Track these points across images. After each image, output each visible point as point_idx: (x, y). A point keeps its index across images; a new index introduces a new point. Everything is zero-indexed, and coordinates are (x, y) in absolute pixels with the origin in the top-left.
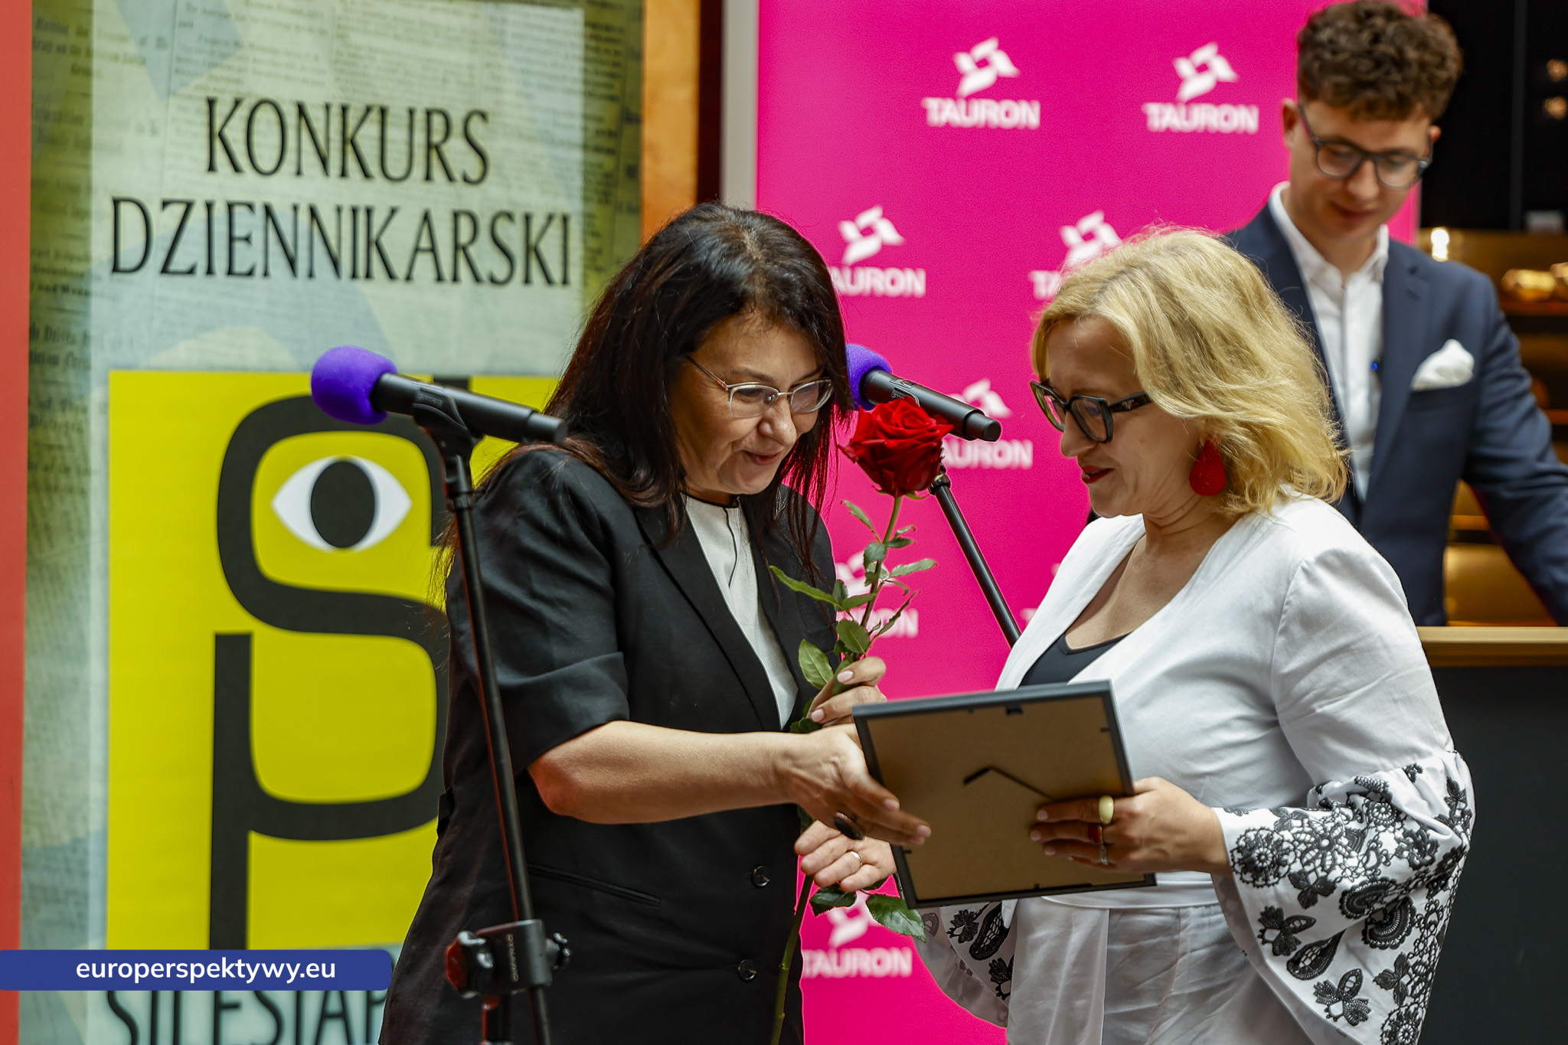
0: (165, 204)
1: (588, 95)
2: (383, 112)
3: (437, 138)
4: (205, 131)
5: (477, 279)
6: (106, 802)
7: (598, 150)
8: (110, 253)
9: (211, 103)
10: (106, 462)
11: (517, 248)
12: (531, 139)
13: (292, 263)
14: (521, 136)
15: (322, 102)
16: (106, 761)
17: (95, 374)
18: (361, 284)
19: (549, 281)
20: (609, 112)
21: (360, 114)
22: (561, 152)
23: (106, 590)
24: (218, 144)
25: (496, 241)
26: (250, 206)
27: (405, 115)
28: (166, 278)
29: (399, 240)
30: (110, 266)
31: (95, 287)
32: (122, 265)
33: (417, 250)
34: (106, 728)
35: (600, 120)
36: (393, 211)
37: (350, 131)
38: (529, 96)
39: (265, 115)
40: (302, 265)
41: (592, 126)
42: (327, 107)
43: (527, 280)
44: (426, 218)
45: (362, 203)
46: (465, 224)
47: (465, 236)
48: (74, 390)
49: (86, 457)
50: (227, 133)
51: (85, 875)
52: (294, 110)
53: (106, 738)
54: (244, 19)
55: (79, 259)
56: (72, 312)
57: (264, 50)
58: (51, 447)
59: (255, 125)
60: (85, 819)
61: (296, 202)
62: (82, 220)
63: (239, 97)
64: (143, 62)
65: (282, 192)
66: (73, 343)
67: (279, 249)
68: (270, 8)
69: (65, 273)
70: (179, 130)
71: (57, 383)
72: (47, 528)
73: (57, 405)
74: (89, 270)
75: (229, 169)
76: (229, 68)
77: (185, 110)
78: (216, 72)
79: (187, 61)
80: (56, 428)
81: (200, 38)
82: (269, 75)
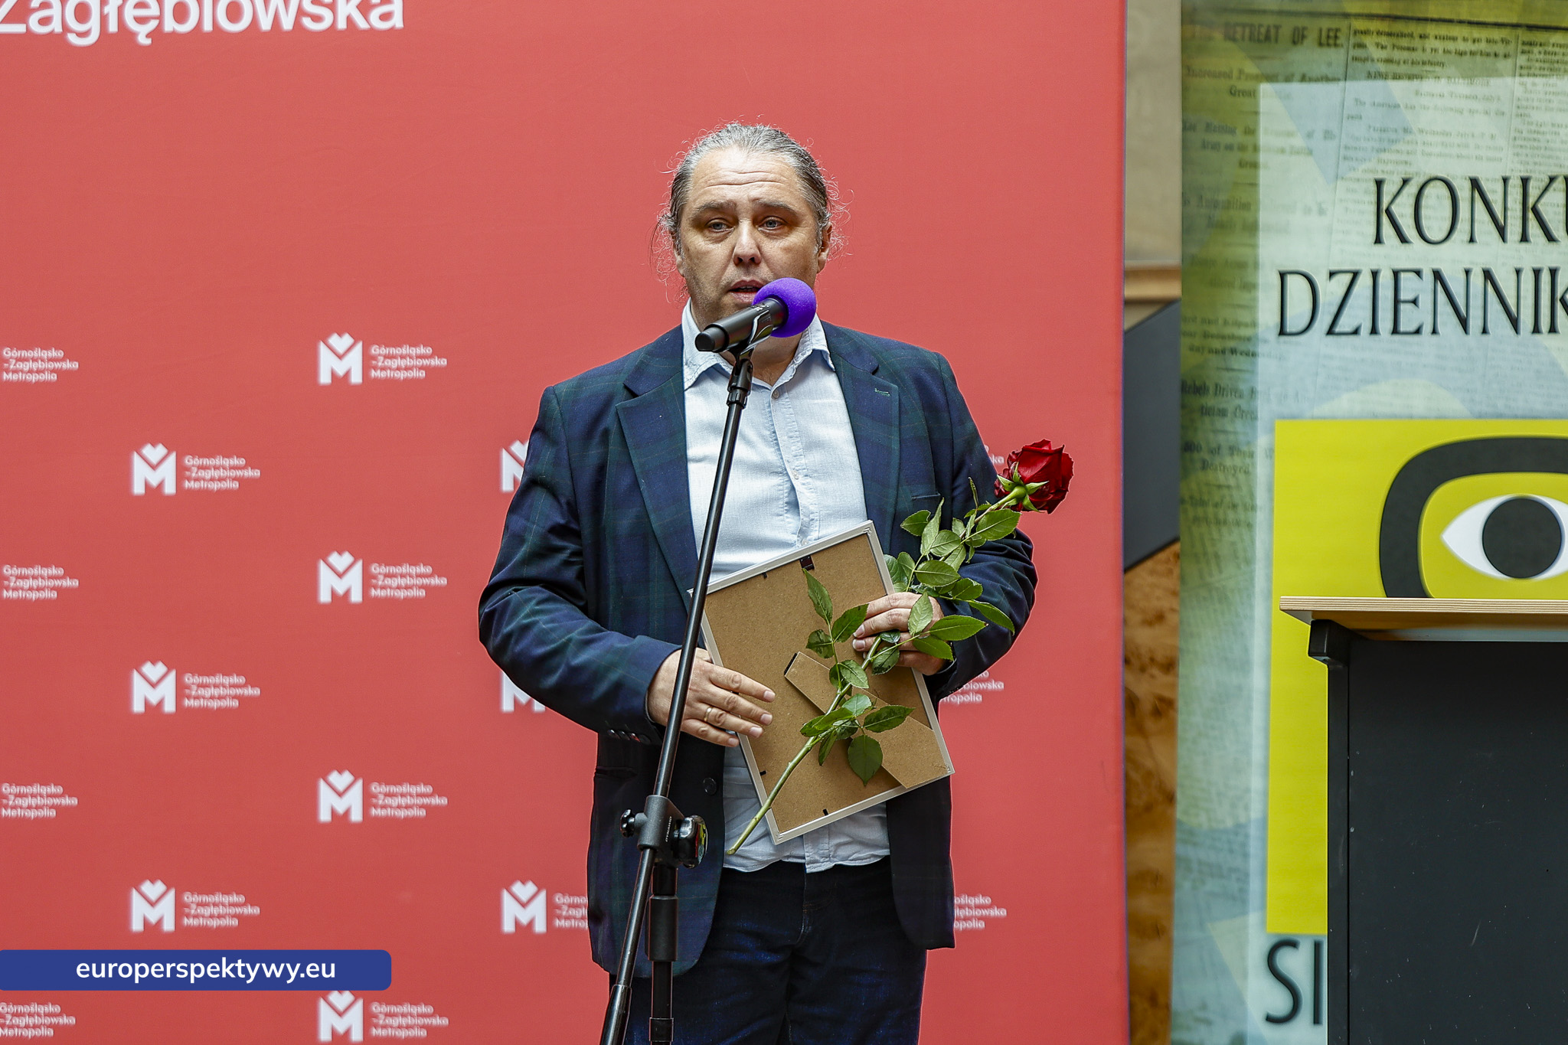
0: (1332, 274)
4: (1374, 208)
6: (1265, 794)
8: (1279, 320)
9: (1379, 183)
10: (1271, 499)
13: (1464, 323)
15: (1498, 175)
16: (1267, 758)
17: (1260, 424)
18: (1544, 338)
21: (1543, 184)
23: (1269, 609)
24: (1385, 219)
26: (1418, 273)
28: (1331, 337)
30: (1277, 330)
31: (1261, 349)
32: (1288, 329)
34: (1267, 730)
37: (1532, 199)
39: (1436, 195)
40: (1475, 324)
42: (1505, 180)
45: (1545, 266)
48: (1242, 438)
49: (1252, 495)
50: (1394, 209)
51: (1246, 856)
52: (1468, 185)
53: (1267, 738)
54: (1413, 108)
55: (1246, 325)
56: (1240, 371)
57: (1434, 133)
58: (1219, 487)
59: (1424, 202)
60: (1247, 808)
61: (1468, 266)
62: (1250, 292)
63: (1407, 176)
64: (1310, 152)
65: (1453, 258)
66: (1241, 397)
67: (1450, 309)
68: (1441, 96)
69: (1233, 337)
70: (1347, 209)
71: (1225, 432)
72: (1217, 556)
73: (1225, 451)
74: (1256, 336)
75: (1396, 240)
76: (1398, 151)
77: (1354, 191)
78: (1385, 156)
79: (1356, 148)
80: (1224, 471)
81: (1370, 127)
82: (1440, 155)
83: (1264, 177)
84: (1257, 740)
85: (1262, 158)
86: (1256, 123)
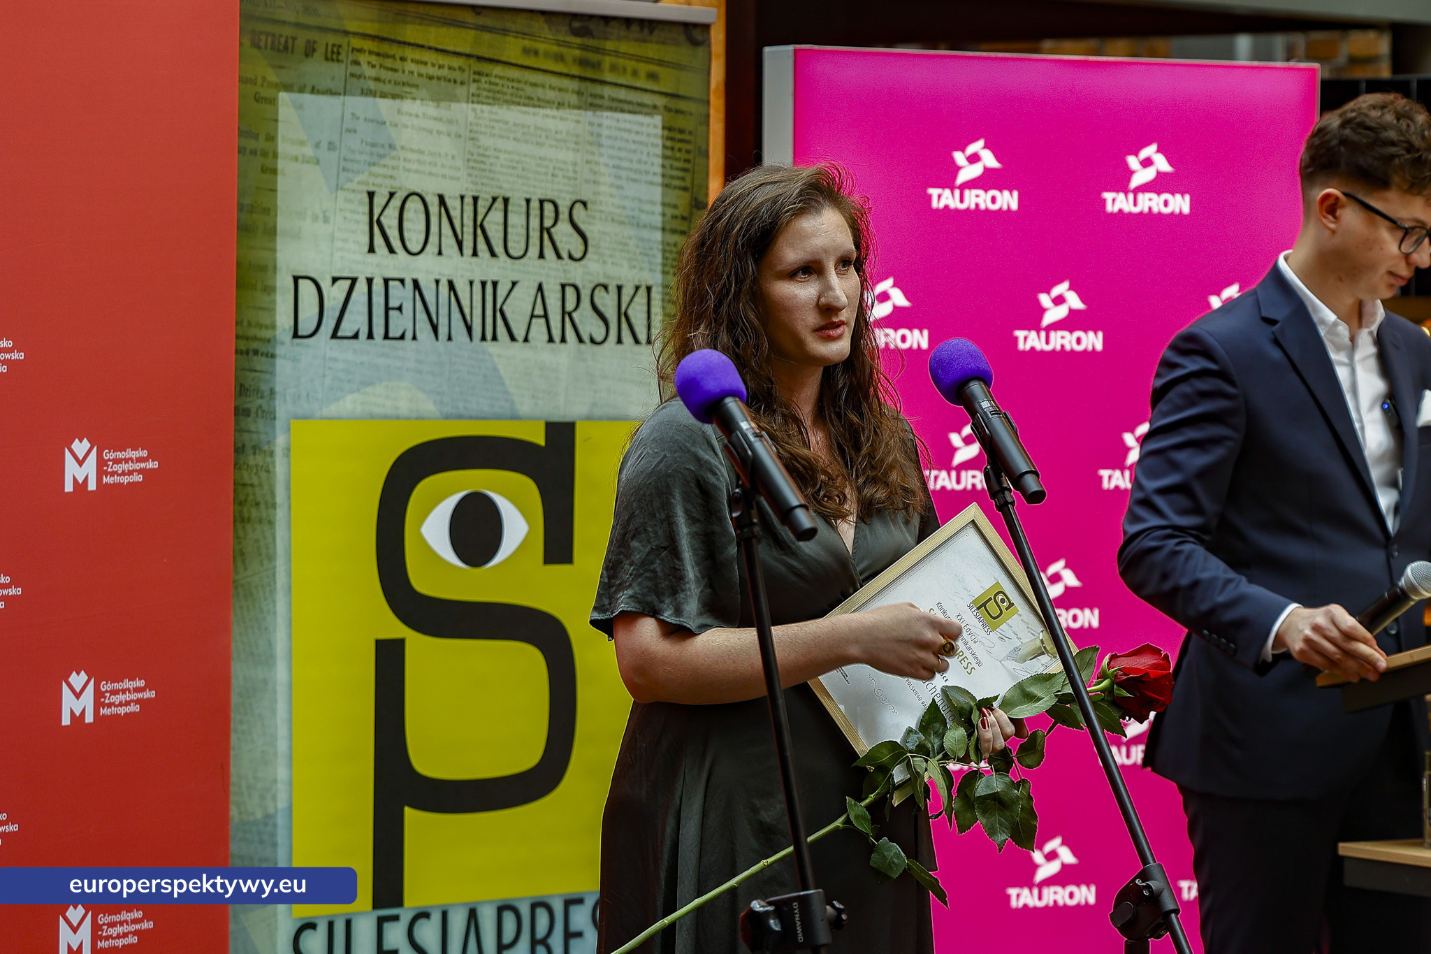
0: (335, 280)
1: (666, 186)
2: (506, 201)
3: (548, 223)
4: (366, 218)
5: (581, 340)
6: (290, 783)
7: (673, 231)
8: (292, 323)
9: (371, 195)
10: (289, 497)
11: (612, 315)
12: (622, 223)
13: (435, 328)
14: (613, 220)
15: (457, 195)
16: (290, 748)
17: (278, 423)
18: (489, 346)
19: (637, 341)
20: (682, 200)
21: (488, 204)
22: (645, 234)
23: (289, 604)
24: (376, 229)
25: (594, 307)
26: (402, 281)
27: (524, 203)
28: (334, 341)
29: (518, 308)
30: (292, 333)
31: (279, 350)
32: (300, 333)
33: (532, 316)
34: (290, 721)
35: (675, 207)
36: (514, 284)
37: (480, 218)
38: (620, 187)
39: (414, 206)
40: (443, 330)
41: (670, 212)
42: (462, 198)
43: (619, 341)
44: (540, 288)
45: (489, 278)
46: (570, 292)
47: (570, 306)
48: (263, 437)
49: (273, 494)
50: (383, 219)
51: (275, 845)
52: (436, 200)
53: (290, 729)
54: (396, 125)
55: (267, 327)
56: (261, 372)
57: (412, 151)
58: (244, 485)
59: (405, 216)
60: (274, 798)
61: (438, 277)
62: (269, 295)
63: (393, 190)
64: (318, 162)
65: (427, 268)
66: (262, 397)
67: (425, 316)
68: (417, 116)
69: (255, 339)
70: (345, 218)
71: (249, 431)
72: (242, 554)
73: (249, 450)
74: (275, 336)
75: (386, 251)
76: (385, 166)
77: (350, 201)
78: (375, 169)
79: (352, 161)
80: (248, 469)
81: (362, 141)
82: (416, 172)
83: (282, 183)
84: (282, 731)
85: (281, 164)
86: (276, 129)
